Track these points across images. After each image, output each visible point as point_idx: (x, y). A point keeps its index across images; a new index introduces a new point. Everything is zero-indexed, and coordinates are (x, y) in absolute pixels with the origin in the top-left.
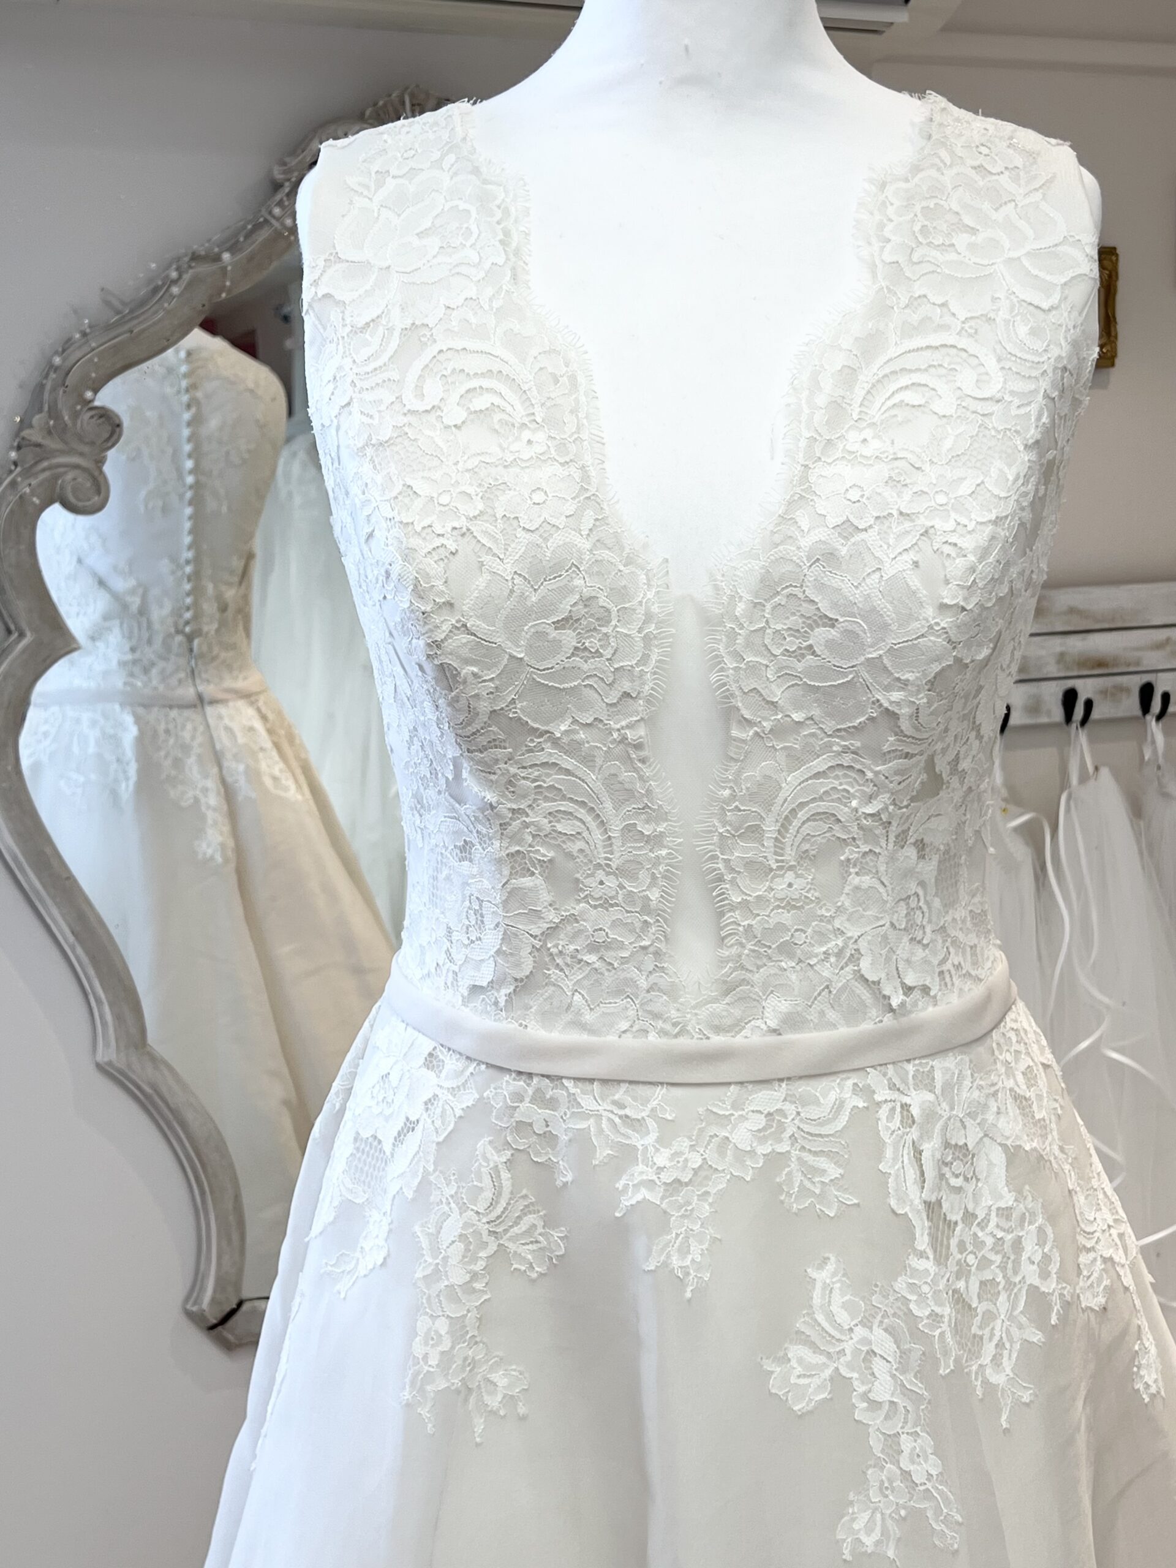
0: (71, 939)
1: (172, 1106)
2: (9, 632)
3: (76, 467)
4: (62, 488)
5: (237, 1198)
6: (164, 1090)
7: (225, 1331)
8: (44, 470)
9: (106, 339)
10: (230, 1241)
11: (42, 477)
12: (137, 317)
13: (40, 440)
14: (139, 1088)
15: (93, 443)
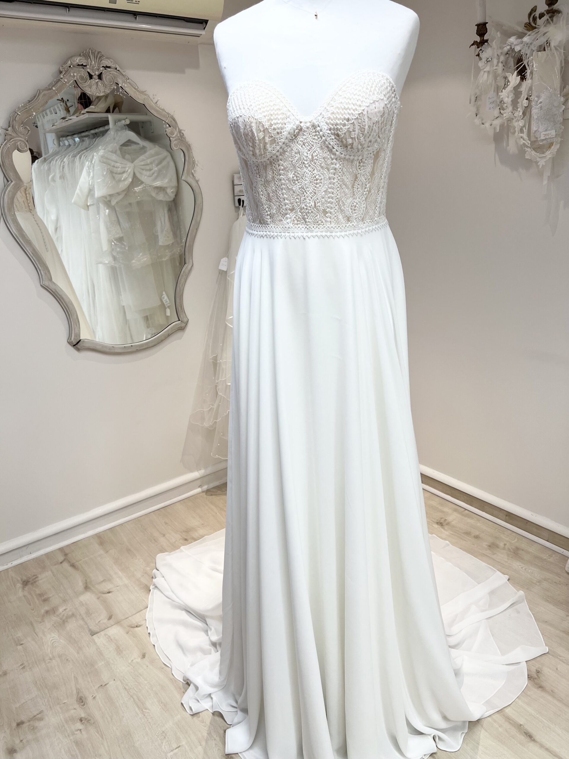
0: (32, 255)
1: (60, 294)
2: (8, 181)
3: (21, 140)
4: (17, 145)
5: (77, 316)
6: (58, 291)
7: (78, 346)
8: (13, 141)
9: (24, 109)
10: (76, 325)
11: (12, 143)
12: (31, 104)
13: (11, 134)
14: (52, 291)
15: (24, 134)
